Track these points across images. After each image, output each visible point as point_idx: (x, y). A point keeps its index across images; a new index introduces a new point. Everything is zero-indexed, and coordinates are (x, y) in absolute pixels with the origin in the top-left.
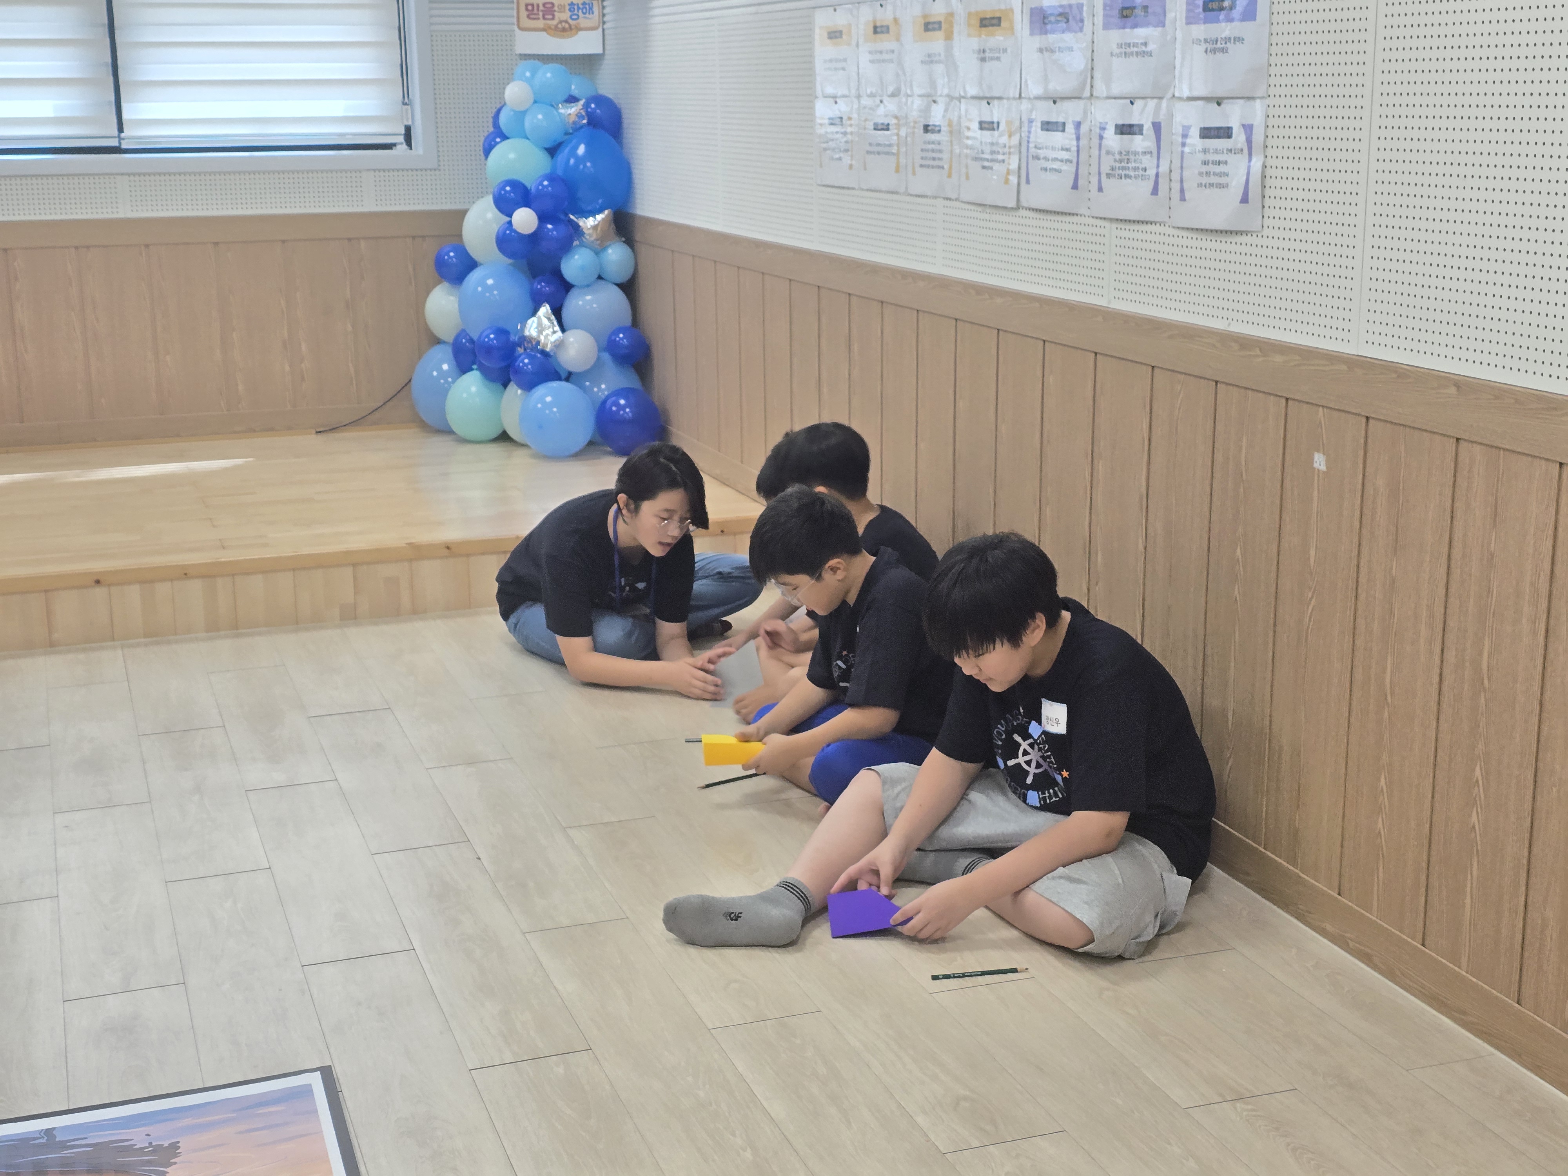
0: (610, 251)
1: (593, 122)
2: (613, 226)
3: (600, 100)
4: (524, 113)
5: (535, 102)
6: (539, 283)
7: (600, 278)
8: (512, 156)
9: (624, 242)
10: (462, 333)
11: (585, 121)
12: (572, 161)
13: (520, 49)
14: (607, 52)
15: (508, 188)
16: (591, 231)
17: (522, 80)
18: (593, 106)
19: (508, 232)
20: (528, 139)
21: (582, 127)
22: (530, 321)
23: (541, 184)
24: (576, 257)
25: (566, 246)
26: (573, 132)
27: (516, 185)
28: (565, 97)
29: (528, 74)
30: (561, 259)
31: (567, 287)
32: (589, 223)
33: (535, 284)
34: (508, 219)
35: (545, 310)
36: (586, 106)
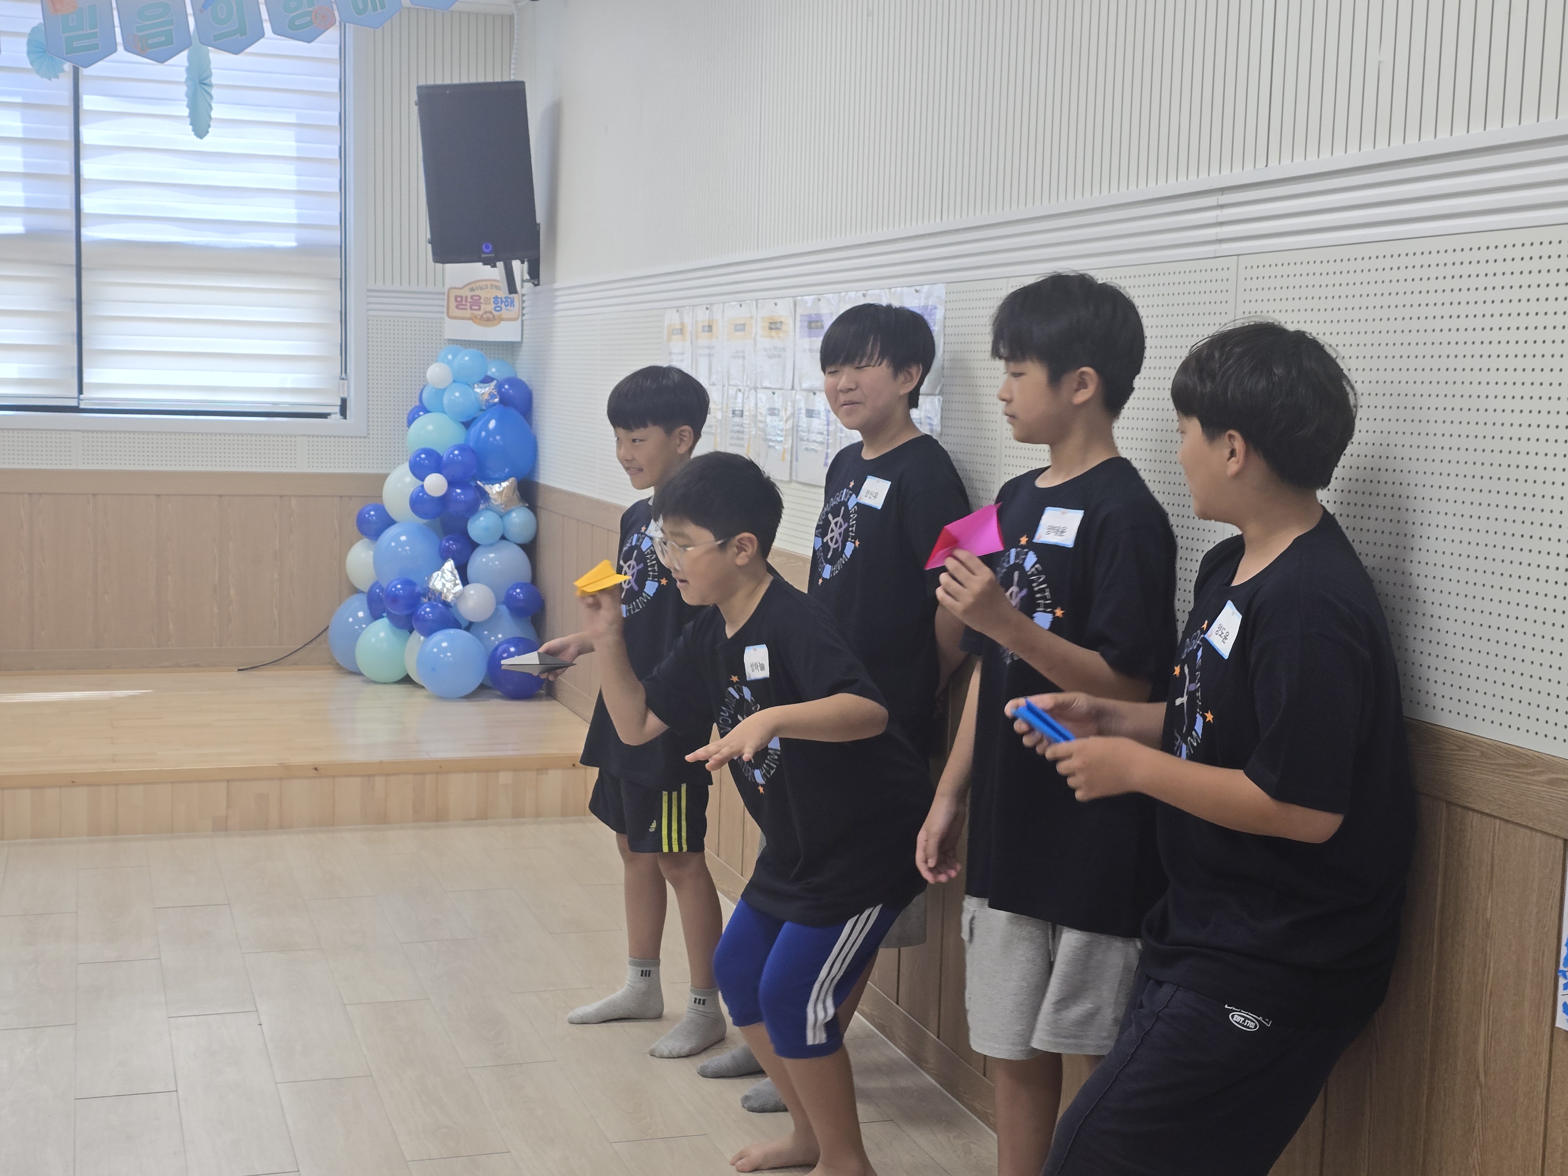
0: (514, 515)
1: (505, 401)
2: (517, 492)
3: (515, 382)
4: (443, 391)
5: (454, 381)
6: (447, 541)
7: (503, 538)
8: (430, 427)
9: (528, 507)
10: (376, 585)
11: (497, 400)
12: (483, 434)
13: (448, 335)
14: (524, 340)
15: (423, 456)
16: (496, 496)
17: (443, 362)
18: (506, 387)
19: (421, 494)
20: (445, 413)
21: (495, 404)
22: (435, 575)
23: (452, 452)
24: (482, 519)
25: (472, 509)
26: (486, 409)
27: (429, 452)
28: (481, 378)
29: (450, 357)
30: (468, 520)
31: (473, 546)
32: (495, 490)
33: (444, 542)
34: (420, 483)
35: (449, 565)
36: (499, 387)
